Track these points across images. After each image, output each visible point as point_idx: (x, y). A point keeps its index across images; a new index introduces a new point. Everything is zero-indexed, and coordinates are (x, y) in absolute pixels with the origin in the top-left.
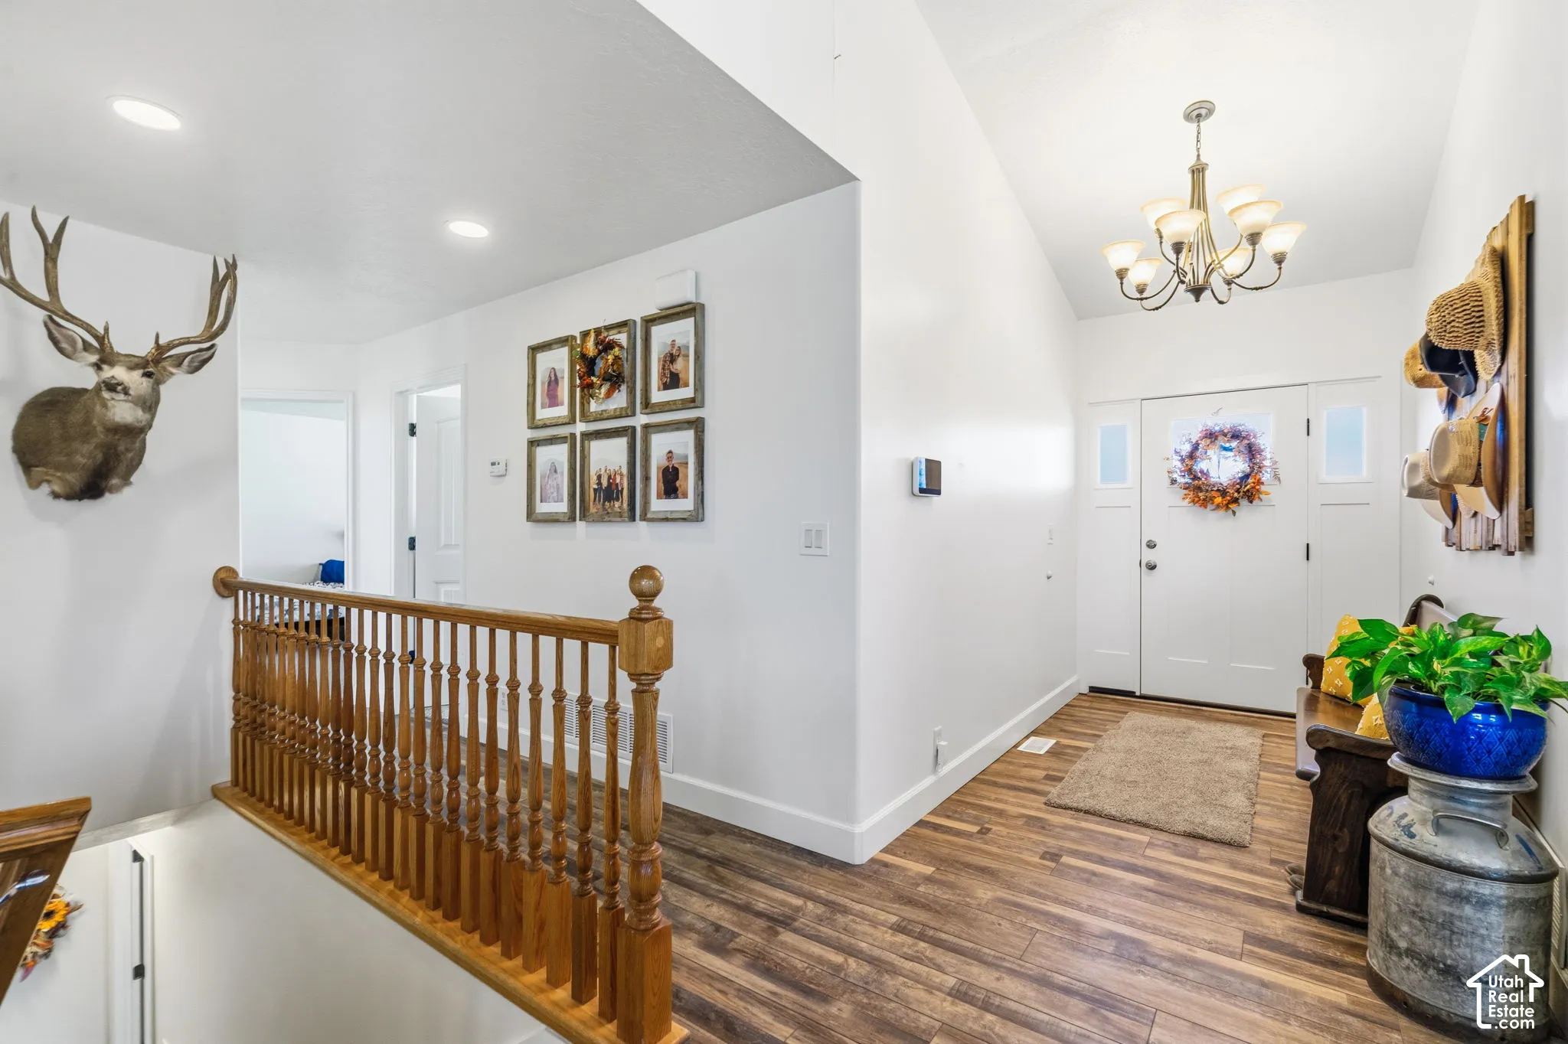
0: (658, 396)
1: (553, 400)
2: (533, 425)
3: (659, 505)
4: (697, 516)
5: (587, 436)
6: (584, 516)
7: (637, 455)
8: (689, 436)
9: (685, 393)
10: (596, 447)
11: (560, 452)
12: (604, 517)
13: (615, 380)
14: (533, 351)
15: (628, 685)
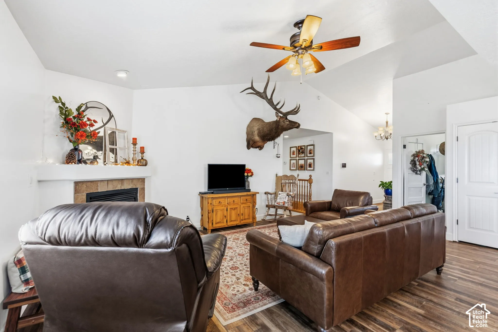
0: (309, 155)
1: (293, 154)
2: (291, 157)
3: (308, 168)
4: (313, 170)
5: (299, 159)
6: (298, 170)
7: (306, 162)
8: (312, 160)
9: (312, 155)
10: (300, 161)
11: (295, 161)
12: (301, 170)
13: (303, 153)
14: (291, 148)
15: (309, 184)
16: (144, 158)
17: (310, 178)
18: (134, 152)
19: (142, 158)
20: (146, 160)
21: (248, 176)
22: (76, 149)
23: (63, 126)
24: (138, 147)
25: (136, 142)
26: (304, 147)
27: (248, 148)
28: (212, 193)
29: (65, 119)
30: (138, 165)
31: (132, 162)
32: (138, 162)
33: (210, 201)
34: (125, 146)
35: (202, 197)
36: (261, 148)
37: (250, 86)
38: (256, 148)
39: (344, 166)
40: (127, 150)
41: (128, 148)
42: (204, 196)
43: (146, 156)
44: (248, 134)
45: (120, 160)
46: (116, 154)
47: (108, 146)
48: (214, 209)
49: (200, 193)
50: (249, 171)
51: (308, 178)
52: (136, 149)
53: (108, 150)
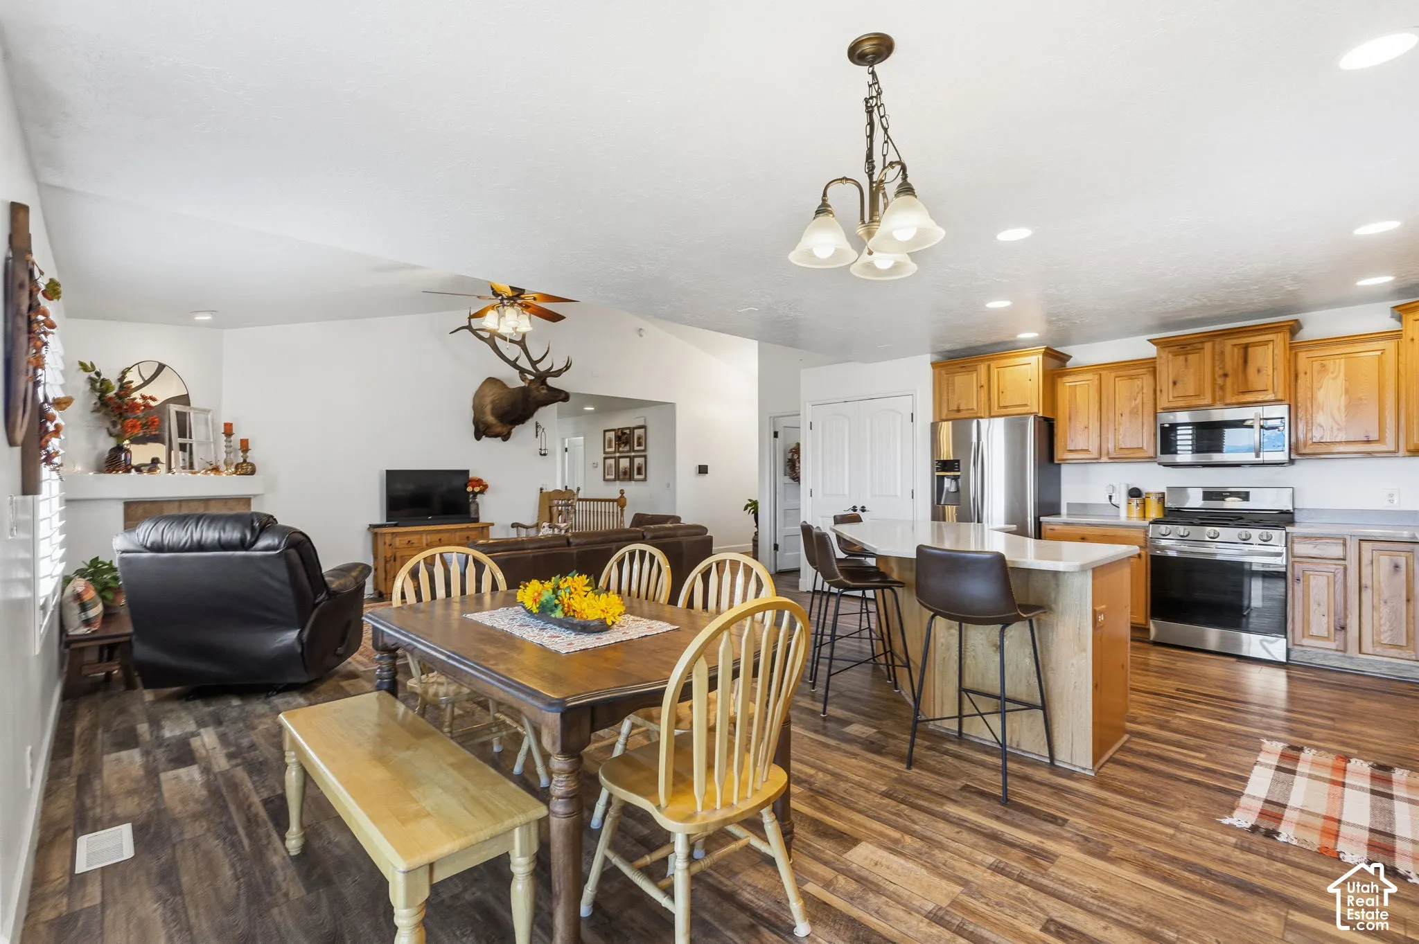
0: (636, 448)
1: (610, 446)
2: (605, 453)
3: (636, 477)
4: (645, 480)
5: (620, 457)
6: (619, 479)
7: (632, 463)
8: (643, 459)
9: (642, 448)
10: (621, 460)
11: (612, 461)
12: (623, 480)
13: (626, 443)
14: (605, 431)
15: (619, 509)
16: (248, 461)
17: (622, 497)
18: (228, 450)
19: (245, 461)
20: (252, 465)
21: (475, 494)
22: (119, 449)
23: (95, 411)
24: (236, 438)
25: (231, 430)
26: (627, 431)
27: (478, 436)
28: (396, 525)
29: (100, 398)
30: (235, 473)
31: (223, 468)
32: (237, 467)
33: (388, 539)
34: (208, 438)
35: (375, 534)
36: (506, 437)
37: (467, 324)
38: (496, 436)
39: (703, 470)
40: (212, 445)
41: (215, 442)
42: (376, 530)
43: (252, 457)
44: (475, 408)
45: (199, 463)
46: (191, 453)
47: (177, 441)
48: (398, 554)
49: (372, 527)
50: (479, 482)
51: (617, 496)
52: (232, 444)
53: (175, 446)
